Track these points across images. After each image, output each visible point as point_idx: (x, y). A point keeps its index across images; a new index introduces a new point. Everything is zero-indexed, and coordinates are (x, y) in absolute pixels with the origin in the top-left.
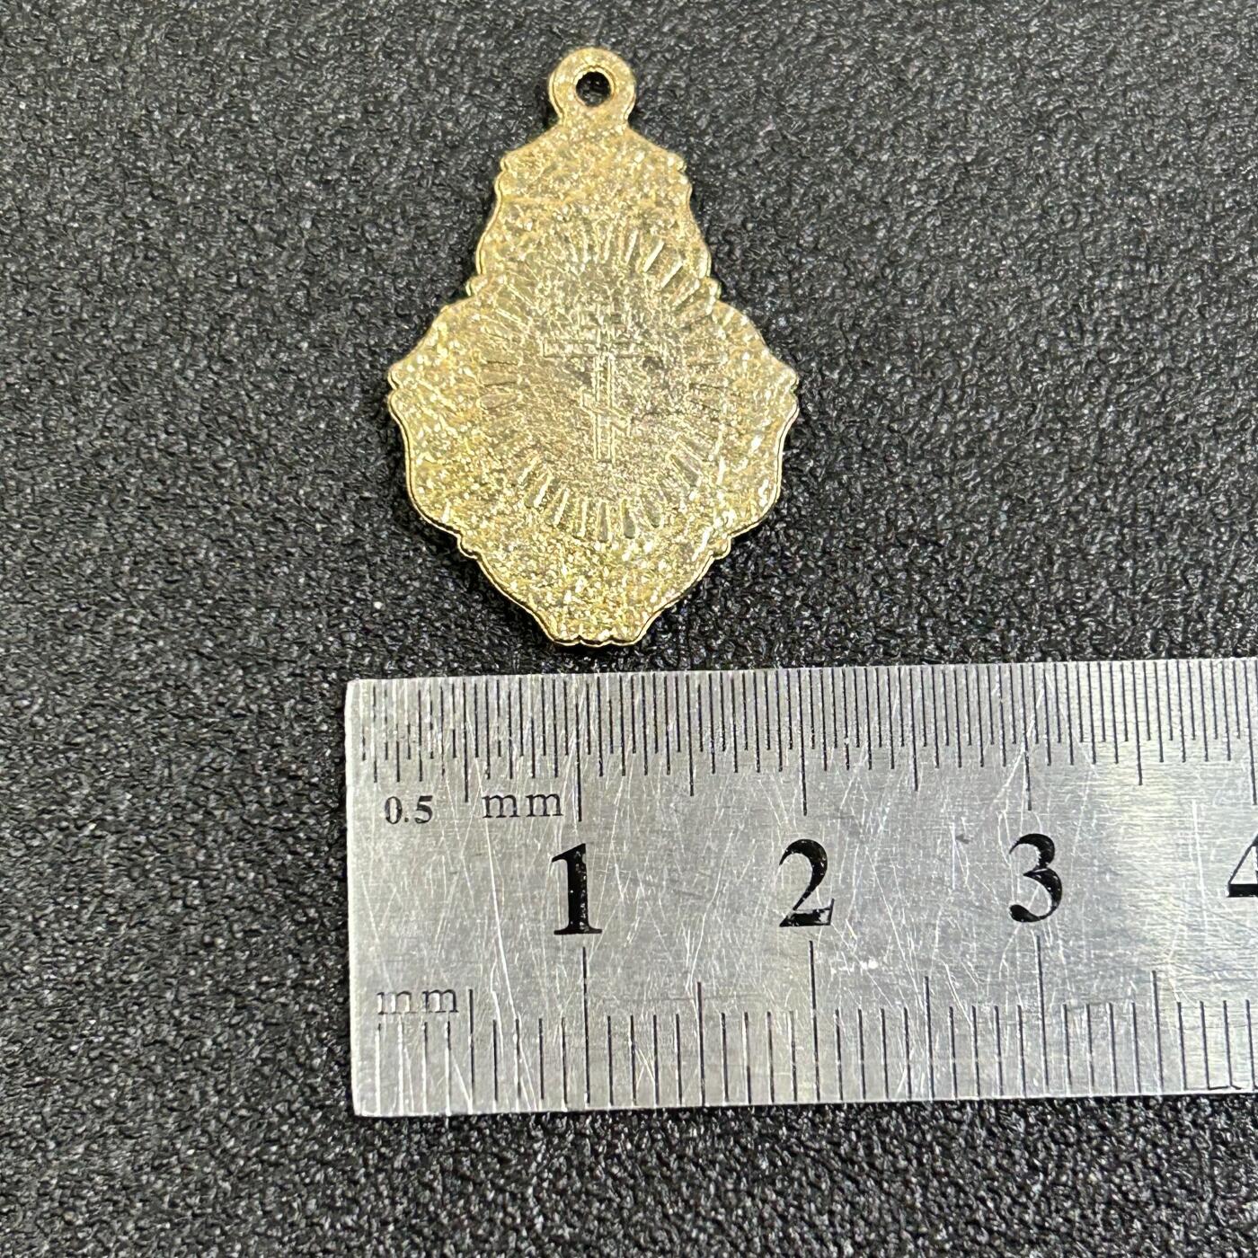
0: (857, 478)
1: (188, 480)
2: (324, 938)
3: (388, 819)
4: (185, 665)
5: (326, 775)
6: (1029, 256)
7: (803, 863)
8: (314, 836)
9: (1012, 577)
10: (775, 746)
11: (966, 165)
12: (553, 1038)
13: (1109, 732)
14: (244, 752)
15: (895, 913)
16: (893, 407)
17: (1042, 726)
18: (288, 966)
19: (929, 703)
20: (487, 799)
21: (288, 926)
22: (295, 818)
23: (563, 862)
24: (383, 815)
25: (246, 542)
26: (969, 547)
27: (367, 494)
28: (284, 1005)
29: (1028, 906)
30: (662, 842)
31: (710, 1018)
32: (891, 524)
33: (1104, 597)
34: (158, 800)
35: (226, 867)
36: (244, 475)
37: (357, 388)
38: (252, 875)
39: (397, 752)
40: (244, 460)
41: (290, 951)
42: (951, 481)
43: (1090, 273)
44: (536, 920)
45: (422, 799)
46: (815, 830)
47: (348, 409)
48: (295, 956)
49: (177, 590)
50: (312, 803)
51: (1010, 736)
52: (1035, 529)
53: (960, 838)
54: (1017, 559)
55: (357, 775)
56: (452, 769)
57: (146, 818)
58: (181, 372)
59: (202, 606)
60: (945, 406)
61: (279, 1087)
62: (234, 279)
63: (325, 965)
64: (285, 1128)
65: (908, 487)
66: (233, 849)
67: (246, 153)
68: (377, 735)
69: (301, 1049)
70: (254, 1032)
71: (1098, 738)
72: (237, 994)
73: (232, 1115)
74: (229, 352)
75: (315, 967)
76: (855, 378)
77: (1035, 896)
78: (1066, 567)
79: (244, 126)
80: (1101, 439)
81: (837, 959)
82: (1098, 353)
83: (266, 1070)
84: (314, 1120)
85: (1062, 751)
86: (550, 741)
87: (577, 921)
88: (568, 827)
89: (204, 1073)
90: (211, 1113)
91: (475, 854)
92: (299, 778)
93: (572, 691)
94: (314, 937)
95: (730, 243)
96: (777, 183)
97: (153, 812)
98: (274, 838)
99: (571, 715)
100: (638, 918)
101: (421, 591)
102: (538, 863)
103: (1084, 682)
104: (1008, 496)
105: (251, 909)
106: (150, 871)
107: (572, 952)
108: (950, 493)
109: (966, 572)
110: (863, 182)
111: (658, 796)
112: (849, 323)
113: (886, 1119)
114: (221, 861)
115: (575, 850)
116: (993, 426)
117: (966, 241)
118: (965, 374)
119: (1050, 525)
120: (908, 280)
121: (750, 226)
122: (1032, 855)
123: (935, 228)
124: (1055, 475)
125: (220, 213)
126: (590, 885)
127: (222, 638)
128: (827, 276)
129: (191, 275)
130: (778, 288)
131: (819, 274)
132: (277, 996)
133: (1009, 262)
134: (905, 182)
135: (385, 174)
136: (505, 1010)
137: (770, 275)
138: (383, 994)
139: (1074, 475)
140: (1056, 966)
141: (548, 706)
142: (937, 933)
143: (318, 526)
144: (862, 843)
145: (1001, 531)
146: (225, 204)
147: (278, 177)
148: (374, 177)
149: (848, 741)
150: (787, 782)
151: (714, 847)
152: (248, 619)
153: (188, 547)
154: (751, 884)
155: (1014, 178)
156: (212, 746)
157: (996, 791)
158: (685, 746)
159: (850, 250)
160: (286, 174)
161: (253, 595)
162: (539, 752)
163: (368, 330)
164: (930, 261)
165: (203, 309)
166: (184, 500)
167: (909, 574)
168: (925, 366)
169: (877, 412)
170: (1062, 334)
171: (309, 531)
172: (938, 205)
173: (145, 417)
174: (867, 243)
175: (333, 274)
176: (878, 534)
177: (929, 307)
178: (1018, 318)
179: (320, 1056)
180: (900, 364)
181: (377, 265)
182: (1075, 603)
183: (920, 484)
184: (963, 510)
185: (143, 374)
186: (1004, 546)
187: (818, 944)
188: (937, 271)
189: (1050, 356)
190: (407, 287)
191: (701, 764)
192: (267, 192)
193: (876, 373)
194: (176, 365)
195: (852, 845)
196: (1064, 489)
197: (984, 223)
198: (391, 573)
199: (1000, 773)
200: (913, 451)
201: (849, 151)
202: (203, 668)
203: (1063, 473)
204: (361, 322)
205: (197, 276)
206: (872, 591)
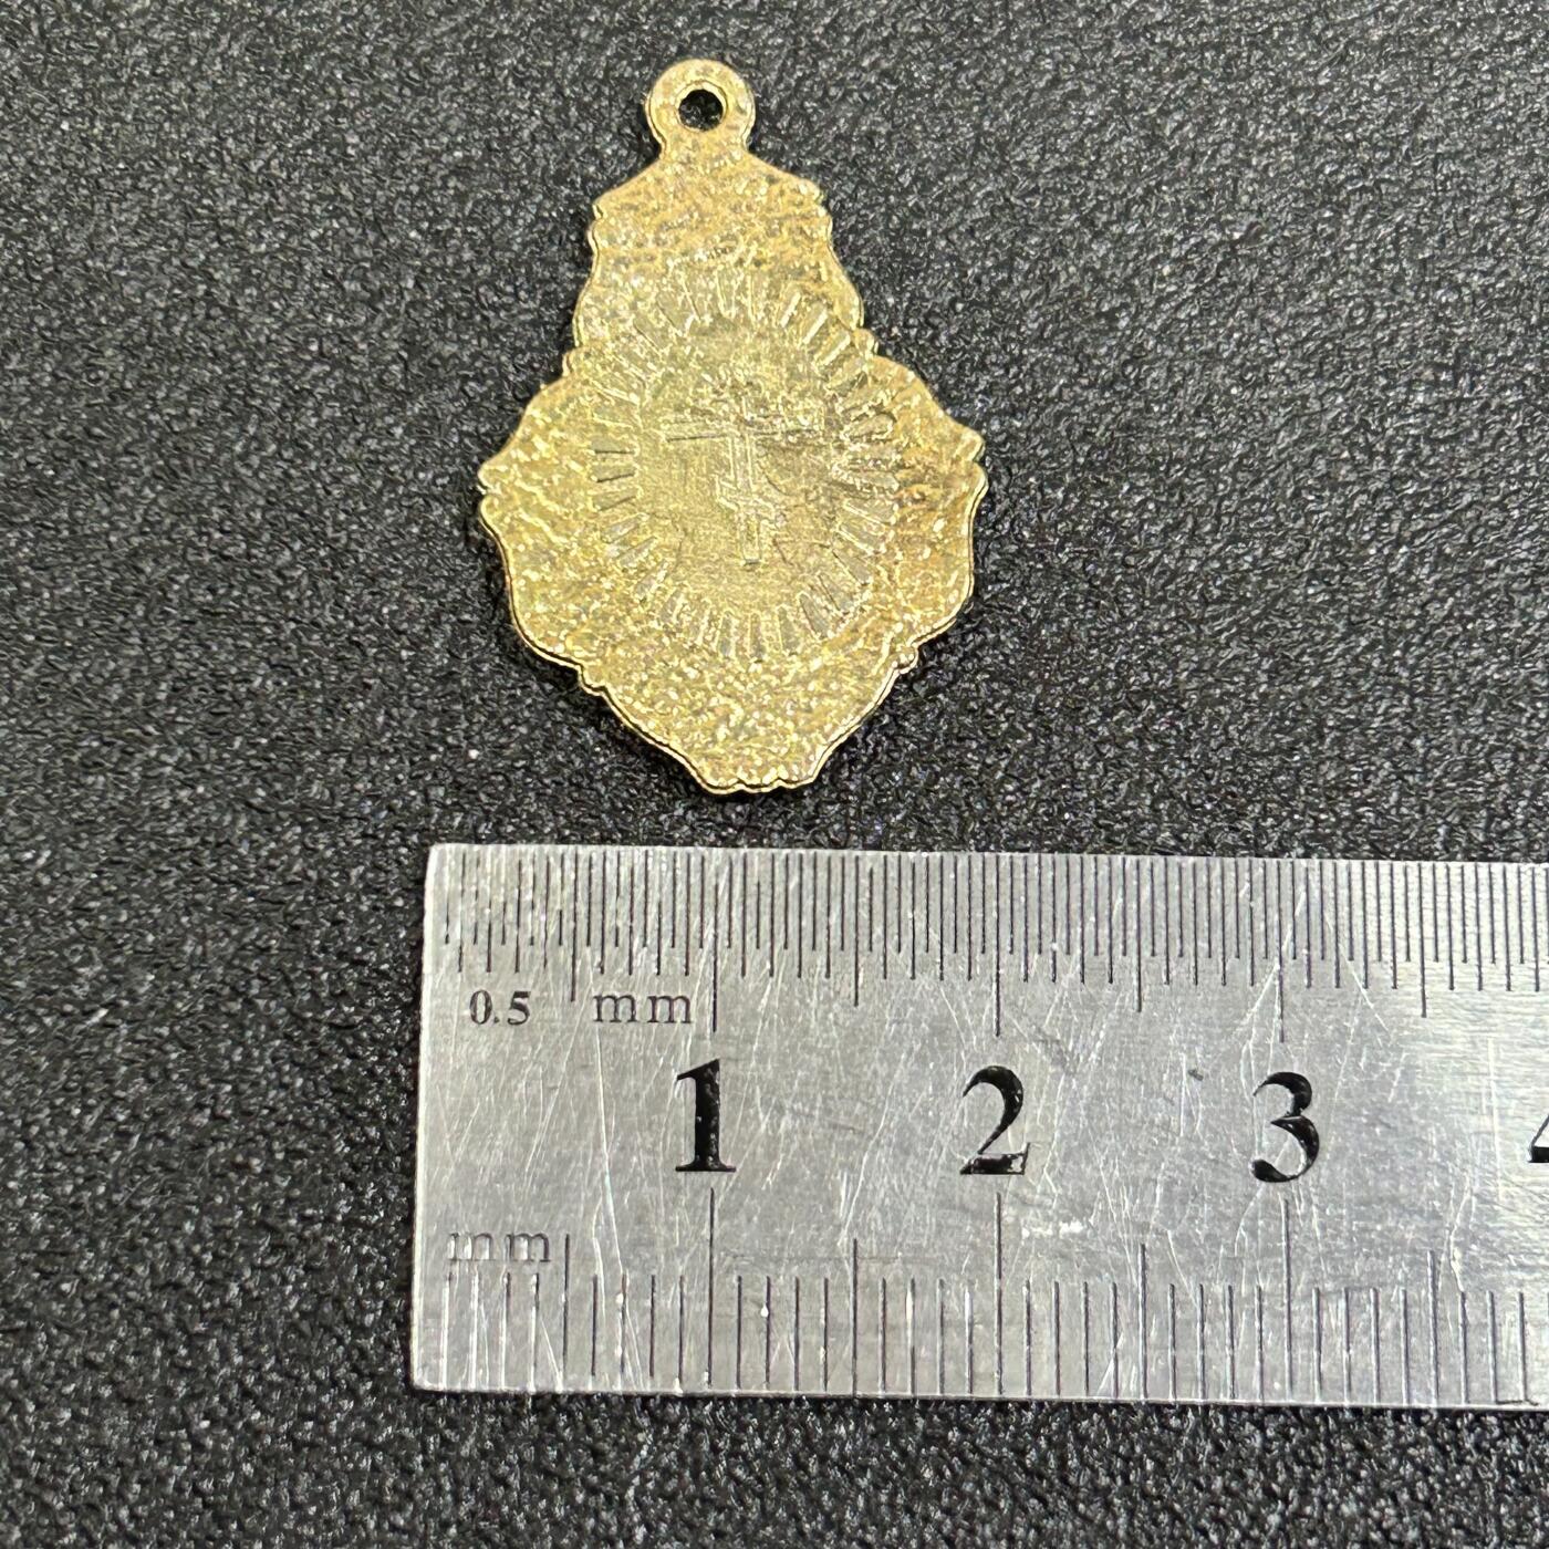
0: (1082, 622)
1: (245, 590)
2: (386, 1164)
3: (474, 1018)
4: (229, 817)
5: (398, 961)
6: (1306, 358)
7: (994, 1096)
8: (380, 1036)
9: (1272, 753)
10: (963, 948)
11: (1233, 243)
12: (668, 1303)
13: (1387, 950)
14: (298, 928)
15: (1106, 1163)
16: (1129, 536)
17: (1302, 938)
18: (339, 1196)
19: (1160, 905)
20: (599, 999)
21: (341, 1148)
22: (357, 1013)
23: (691, 1082)
24: (467, 1013)
25: (313, 669)
26: (1218, 714)
27: (466, 617)
28: (331, 1245)
29: (1276, 1163)
30: (816, 1061)
31: (868, 1284)
32: (1122, 683)
33: (1386, 781)
34: (187, 983)
35: (267, 1070)
36: (314, 586)
38: (300, 1081)
39: (488, 936)
40: (316, 567)
41: (343, 1179)
42: (1200, 631)
43: (1383, 381)
44: (652, 1152)
45: (517, 995)
46: (1010, 1056)
48: (349, 1184)
49: (225, 725)
50: (380, 995)
51: (1260, 949)
52: (1302, 694)
53: (1193, 1073)
54: (1279, 731)
55: (437, 964)
57: (171, 1005)
58: (243, 457)
59: (254, 746)
60: (1194, 538)
61: (320, 1347)
62: (314, 348)
63: (385, 1198)
64: (325, 1399)
65: (1145, 635)
66: (277, 1049)
67: (338, 193)
68: (464, 912)
69: (350, 1303)
70: (292, 1278)
71: (1373, 955)
72: (273, 1229)
73: (260, 1379)
74: (305, 435)
75: (373, 1199)
76: (1083, 499)
77: (1284, 1151)
78: (1339, 742)
79: (337, 161)
80: (1390, 586)
81: (1031, 1218)
82: (1390, 481)
83: (305, 1326)
84: (362, 1391)
85: (1325, 970)
86: (681, 931)
87: (705, 1155)
88: (699, 1037)
90: (233, 1377)
91: (581, 1066)
92: (364, 963)
93: (710, 870)
94: (373, 1162)
95: (935, 328)
96: (995, 255)
97: (181, 998)
98: (329, 1037)
99: (709, 899)
100: (781, 1155)
101: (528, 738)
102: (660, 1081)
103: (1357, 886)
104: (1270, 652)
105: (296, 1123)
106: (172, 1071)
107: (696, 1193)
108: (1197, 645)
109: (1213, 744)
110: (1104, 259)
111: (813, 1004)
112: (1078, 431)
113: (1085, 1423)
114: (261, 1061)
115: (705, 1067)
116: (1254, 564)
117: (1229, 336)
118: (1222, 499)
119: (1322, 689)
120: (1155, 381)
121: (960, 306)
122: (1284, 1099)
123: (1190, 319)
124: (1329, 628)
125: (300, 265)
126: (723, 1110)
127: (278, 786)
128: (1054, 372)
129: (262, 339)
130: (991, 385)
131: (1044, 369)
132: (324, 1233)
133: (1282, 364)
134: (1156, 260)
135: (508, 226)
136: (609, 1264)
137: (983, 367)
138: (456, 1236)
139: (1354, 629)
140: (1308, 1238)
141: (681, 887)
142: (1159, 1191)
143: (404, 654)
144: (1068, 1073)
145: (1260, 695)
146: (309, 254)
147: (376, 224)
148: (495, 229)
149: (1055, 946)
150: (979, 994)
151: (883, 1071)
152: (311, 764)
153: (240, 672)
154: (927, 1119)
155: (1293, 261)
156: (258, 920)
157: (1242, 1017)
158: (849, 943)
159: (1084, 341)
160: (386, 221)
161: (319, 735)
162: (666, 943)
163: (479, 415)
164: (1184, 359)
165: (275, 382)
166: (239, 614)
167: (1141, 743)
168: (1172, 487)
169: (1110, 542)
170: (1346, 454)
171: (392, 658)
172: (1197, 290)
173: (196, 511)
174: (1106, 333)
175: (437, 346)
176: (1104, 692)
177: (1180, 415)
178: (1292, 432)
179: (374, 1311)
180: (1141, 483)
181: (493, 336)
182: (1349, 788)
183: (1160, 633)
184: (1214, 665)
185: (196, 458)
186: (1263, 714)
187: (1006, 1199)
188: (1192, 371)
189: (1329, 481)
190: (529, 365)
191: (868, 965)
192: (361, 242)
193: (1110, 493)
194: (238, 448)
195: (1056, 1077)
196: (1342, 646)
197: (1252, 316)
198: (492, 715)
199: (1246, 995)
200: (1153, 591)
201: (1087, 220)
202: (251, 823)
203: (1341, 626)
204: (470, 405)
205: (269, 340)
206: (1094, 762)
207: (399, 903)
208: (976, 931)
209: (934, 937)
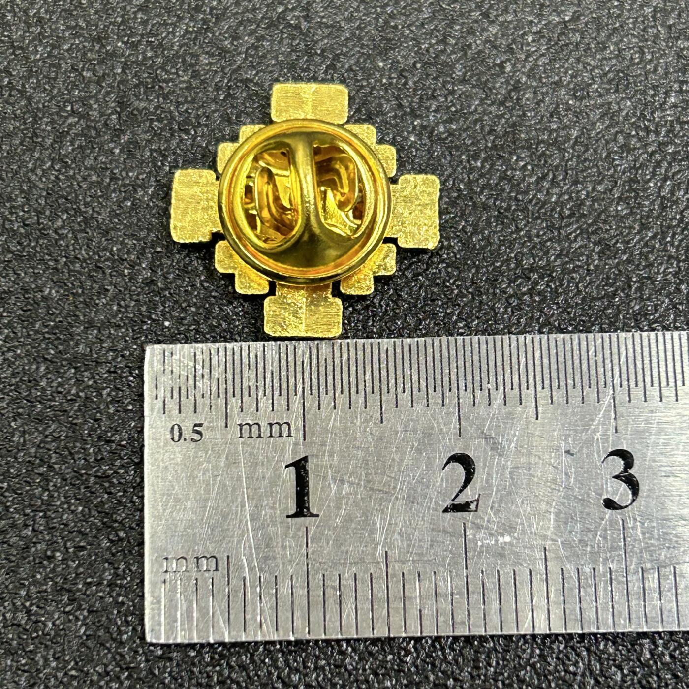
0: (495, 232)
1: (37, 242)
2: (130, 551)
3: (173, 439)
4: (34, 367)
5: (131, 439)
6: (610, 82)
7: (459, 470)
8: (123, 481)
9: (603, 297)
10: (439, 389)
11: (565, 22)
12: (285, 590)
13: (671, 380)
14: (76, 424)
15: (522, 503)
16: (518, 184)
17: (624, 376)
18: (105, 570)
20: (241, 425)
21: (105, 544)
22: (110, 469)
23: (292, 469)
24: (169, 436)
25: (77, 284)
26: (572, 278)
27: (159, 249)
28: (102, 598)
29: (616, 499)
30: (360, 454)
31: (394, 575)
32: (519, 264)
33: (667, 309)
34: (16, 458)
35: (62, 503)
36: (76, 238)
37: (152, 179)
38: (80, 508)
39: (179, 393)
40: (77, 227)
41: (107, 561)
42: (559, 233)
43: (652, 92)
44: (273, 508)
45: (196, 425)
46: (467, 446)
47: (147, 193)
48: (110, 564)
49: (30, 316)
50: (122, 459)
51: (602, 383)
52: (618, 264)
53: (568, 452)
54: (606, 285)
55: (152, 410)
56: (217, 405)
57: (8, 471)
58: (33, 171)
59: (47, 326)
60: (554, 183)
61: (98, 655)
62: (69, 108)
63: (130, 570)
64: (102, 683)
65: (530, 238)
66: (67, 491)
67: (77, 25)
68: (165, 381)
69: (114, 628)
70: (81, 617)
71: (664, 383)
72: (69, 591)
73: (66, 674)
74: (66, 156)
75: (124, 571)
76: (492, 166)
77: (621, 492)
78: (640, 289)
79: (76, 7)
80: (662, 203)
81: (482, 535)
82: (659, 146)
83: (90, 643)
84: (122, 677)
85: (637, 393)
86: (284, 386)
87: (302, 509)
88: (296, 444)
89: (46, 646)
90: (50, 674)
91: (232, 462)
92: (113, 442)
93: (299, 352)
94: (123, 550)
95: (406, 78)
96: (436, 37)
97: (13, 466)
98: (96, 483)
99: (299, 369)
100: (344, 507)
102: (276, 469)
104: (599, 243)
105: (80, 532)
106: (9, 507)
107: (298, 529)
108: (559, 241)
109: (571, 295)
110: (495, 35)
111: (358, 424)
112: (487, 129)
113: (523, 673)
114: (59, 499)
115: (300, 460)
116: (587, 195)
117: (566, 73)
118: (568, 161)
119: (629, 261)
120: (528, 99)
121: (419, 66)
122: (618, 464)
123: (545, 64)
124: (631, 228)
125: (60, 65)
126: (311, 484)
127: (61, 348)
128: (472, 98)
129: (41, 106)
130: (438, 107)
131: (467, 97)
132: (97, 592)
133: (596, 86)
134: (524, 34)
135: (170, 37)
136: (251, 569)
137: (434, 98)
138: (167, 559)
139: (644, 227)
140: (635, 540)
141: (283, 362)
142: (552, 516)
143: (126, 271)
144: (500, 455)
145: (595, 266)
146: (64, 58)
147: (99, 39)
148: (163, 39)
149: (489, 386)
150: (448, 414)
151: (397, 458)
152: (79, 334)
153: (37, 287)
154: (422, 483)
155: (599, 29)
156: (53, 421)
157: (593, 420)
158: (377, 389)
159: (488, 80)
160: (105, 38)
161: (82, 318)
162: (276, 393)
163: (160, 140)
164: (542, 87)
165: (49, 128)
166: (35, 255)
167: (531, 297)
168: (540, 156)
169: (507, 188)
170: (634, 133)
171: (120, 274)
172: (547, 49)
173: (8, 201)
174: (498, 76)
175: (136, 103)
176: (510, 270)
177: (542, 117)
178: (603, 123)
179: (127, 633)
180: (523, 155)
181: (166, 97)
182: (647, 314)
183: (538, 236)
184: (568, 252)
185: (7, 173)
186: (597, 277)
187: (469, 525)
188: (547, 93)
189: (626, 148)
190: (187, 111)
191: (388, 401)
192: (91, 50)
193: (506, 162)
194: (30, 166)
195: (492, 457)
196: (638, 237)
197: (578, 60)
198: (176, 302)
199: (595, 408)
200: (533, 214)
201: (486, 15)
202: (47, 368)
203: (637, 227)
204: (155, 134)
205: (44, 107)
206: (506, 308)
207: (130, 407)
208: (446, 379)
209: (423, 384)
